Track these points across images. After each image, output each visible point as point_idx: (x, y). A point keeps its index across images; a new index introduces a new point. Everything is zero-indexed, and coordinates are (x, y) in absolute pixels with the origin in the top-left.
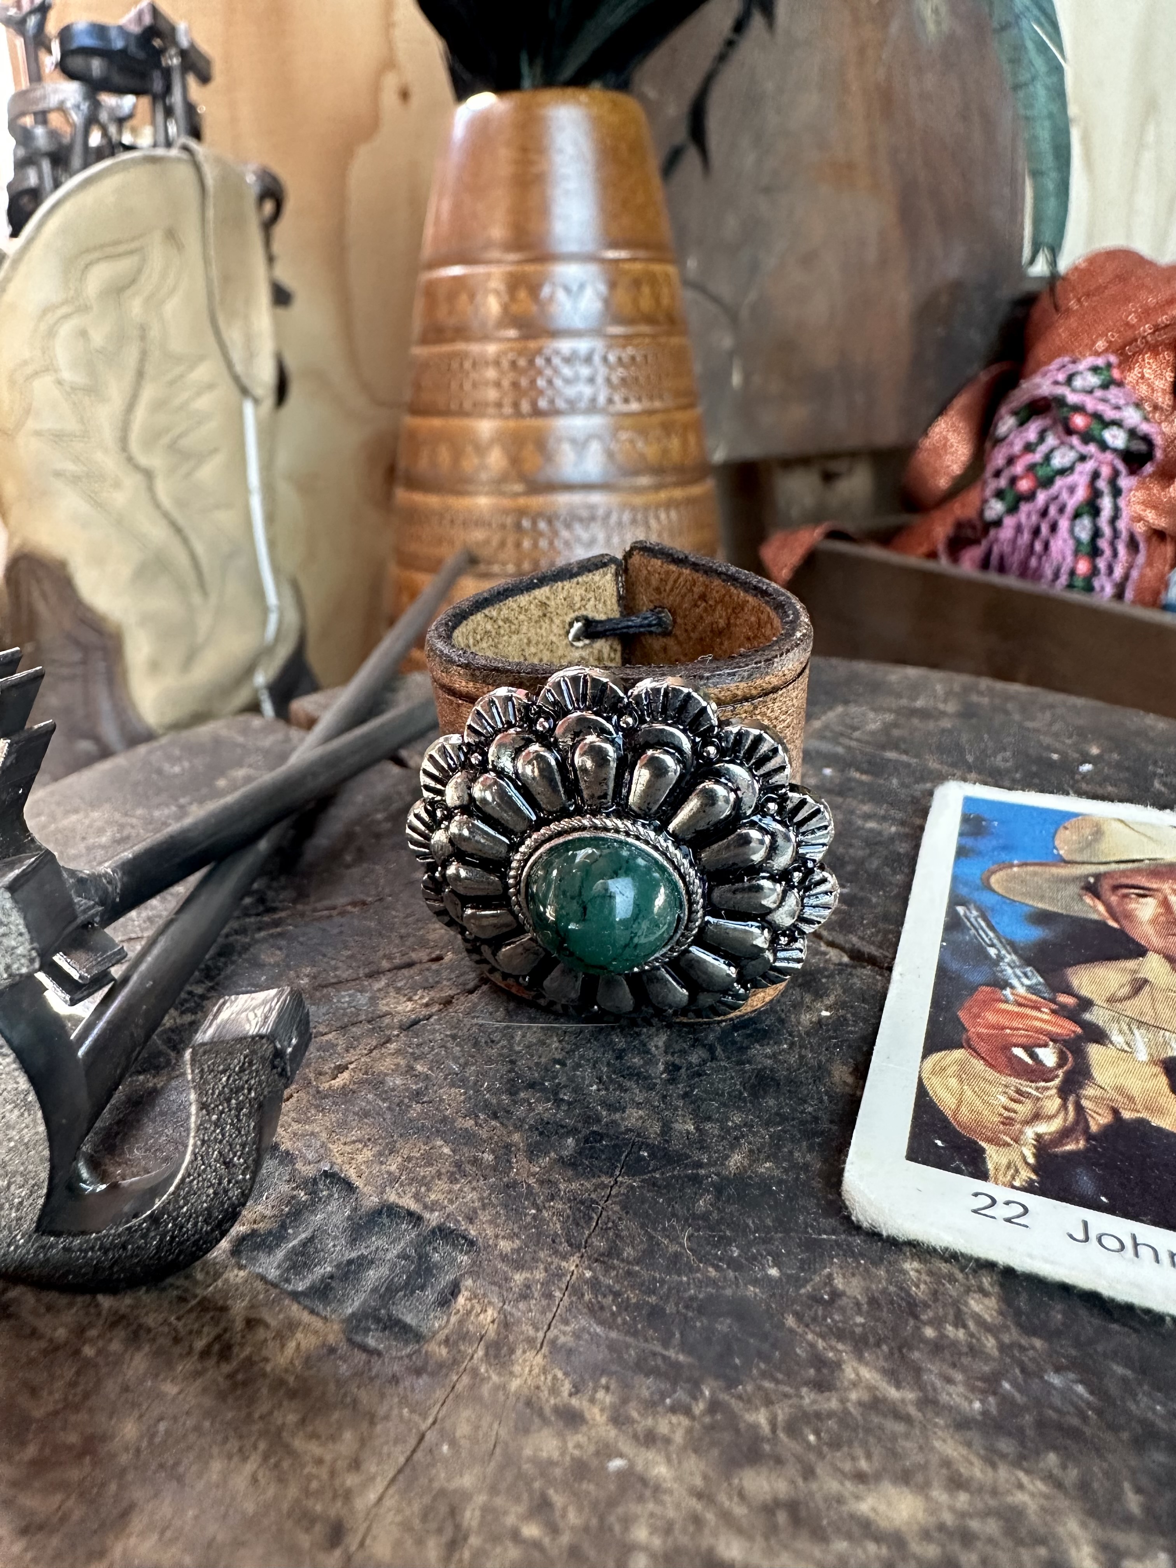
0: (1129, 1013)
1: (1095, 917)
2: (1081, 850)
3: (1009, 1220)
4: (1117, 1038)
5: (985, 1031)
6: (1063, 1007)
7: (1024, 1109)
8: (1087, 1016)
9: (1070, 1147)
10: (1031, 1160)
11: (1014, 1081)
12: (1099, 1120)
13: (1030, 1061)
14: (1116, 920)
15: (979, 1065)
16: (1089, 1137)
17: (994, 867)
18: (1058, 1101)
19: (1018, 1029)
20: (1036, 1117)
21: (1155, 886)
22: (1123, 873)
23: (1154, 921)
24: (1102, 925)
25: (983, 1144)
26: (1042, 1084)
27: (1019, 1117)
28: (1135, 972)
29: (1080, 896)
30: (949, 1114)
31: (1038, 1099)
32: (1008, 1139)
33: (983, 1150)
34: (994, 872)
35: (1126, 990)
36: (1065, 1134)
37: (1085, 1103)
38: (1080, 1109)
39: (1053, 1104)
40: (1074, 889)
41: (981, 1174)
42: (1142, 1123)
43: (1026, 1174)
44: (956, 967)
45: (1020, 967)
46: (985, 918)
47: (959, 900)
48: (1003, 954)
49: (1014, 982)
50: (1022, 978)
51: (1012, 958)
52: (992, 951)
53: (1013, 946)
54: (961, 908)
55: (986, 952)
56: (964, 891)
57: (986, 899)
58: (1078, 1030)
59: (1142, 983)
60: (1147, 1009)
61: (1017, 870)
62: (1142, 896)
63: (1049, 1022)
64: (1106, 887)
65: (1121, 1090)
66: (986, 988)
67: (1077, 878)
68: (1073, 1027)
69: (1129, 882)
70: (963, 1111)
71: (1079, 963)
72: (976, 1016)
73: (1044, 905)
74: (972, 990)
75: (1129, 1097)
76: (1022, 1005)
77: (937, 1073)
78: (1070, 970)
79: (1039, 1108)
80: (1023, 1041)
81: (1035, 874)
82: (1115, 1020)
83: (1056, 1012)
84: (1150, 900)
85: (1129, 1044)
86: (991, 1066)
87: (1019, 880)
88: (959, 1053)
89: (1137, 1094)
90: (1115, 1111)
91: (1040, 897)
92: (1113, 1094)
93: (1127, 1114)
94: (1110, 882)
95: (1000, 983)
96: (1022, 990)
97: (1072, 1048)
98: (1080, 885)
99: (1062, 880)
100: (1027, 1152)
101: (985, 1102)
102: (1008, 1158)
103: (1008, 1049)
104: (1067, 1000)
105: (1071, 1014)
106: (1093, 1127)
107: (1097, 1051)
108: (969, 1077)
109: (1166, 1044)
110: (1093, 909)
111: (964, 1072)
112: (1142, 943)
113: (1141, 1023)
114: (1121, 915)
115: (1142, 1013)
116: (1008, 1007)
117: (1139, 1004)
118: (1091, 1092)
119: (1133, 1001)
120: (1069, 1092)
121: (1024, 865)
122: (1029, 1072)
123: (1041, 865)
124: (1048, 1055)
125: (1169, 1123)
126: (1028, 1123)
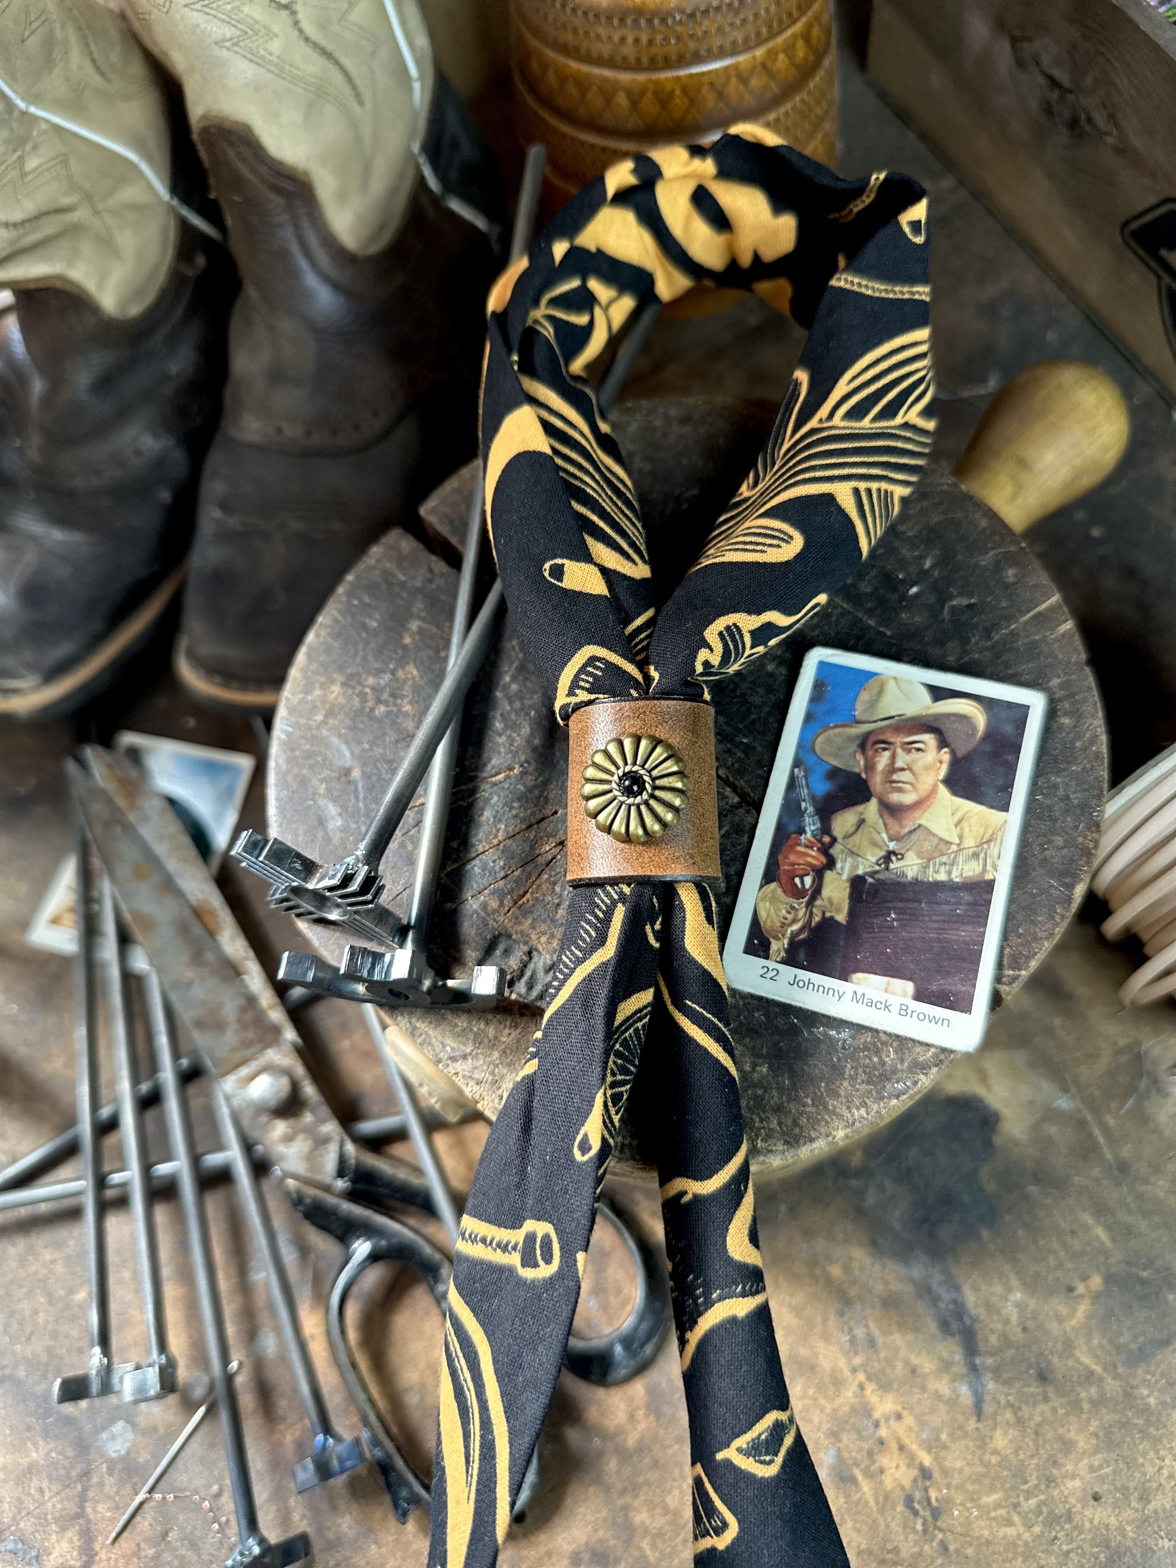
0: (849, 846)
1: (857, 770)
2: (866, 711)
3: (772, 978)
4: (839, 865)
5: (786, 868)
6: (823, 844)
7: (790, 917)
8: (832, 851)
9: (801, 937)
10: (786, 946)
11: (791, 900)
12: (817, 919)
13: (799, 886)
14: (866, 773)
15: (780, 891)
16: (811, 930)
17: (820, 730)
18: (804, 909)
19: (799, 864)
20: (794, 921)
21: (892, 740)
22: (882, 730)
23: (883, 772)
24: (859, 775)
25: (772, 940)
26: (801, 900)
27: (787, 922)
28: (861, 814)
29: (855, 752)
30: (762, 924)
31: (797, 910)
32: (780, 935)
33: (770, 943)
34: (818, 736)
35: (853, 829)
36: (802, 930)
37: (815, 910)
38: (811, 913)
39: (801, 913)
40: (854, 746)
41: (767, 957)
42: (832, 918)
43: (783, 954)
44: (785, 820)
45: (813, 816)
46: (806, 777)
47: (797, 763)
48: (807, 807)
49: (807, 829)
50: (811, 825)
51: (811, 809)
52: (803, 805)
53: (814, 799)
54: (796, 770)
55: (800, 806)
56: (801, 755)
57: (810, 760)
58: (825, 861)
59: (861, 822)
60: (858, 843)
61: (831, 732)
62: (885, 749)
63: (815, 857)
64: (870, 743)
65: (830, 900)
66: (794, 836)
67: (858, 736)
68: (823, 859)
69: (882, 737)
70: (768, 922)
71: (839, 810)
72: (786, 857)
73: (835, 763)
74: (788, 838)
75: (832, 904)
76: (806, 846)
77: (763, 899)
78: (834, 816)
79: (796, 915)
80: (800, 872)
81: (839, 734)
82: (842, 852)
83: (819, 850)
84: (887, 754)
85: (842, 869)
86: (784, 892)
87: (829, 741)
88: (773, 885)
89: (835, 901)
90: (824, 913)
91: (836, 756)
92: (826, 903)
93: (828, 915)
94: (873, 739)
95: (801, 831)
96: (809, 835)
97: (819, 874)
98: (858, 742)
99: (850, 739)
100: (786, 942)
101: (777, 915)
102: (777, 947)
103: (793, 879)
104: (827, 839)
105: (825, 850)
106: (813, 924)
107: (829, 875)
108: (773, 899)
109: (857, 866)
110: (858, 762)
111: (773, 897)
112: (872, 789)
113: (852, 852)
114: (870, 767)
115: (855, 845)
116: (800, 849)
117: (856, 838)
118: (818, 902)
119: (853, 838)
120: (810, 904)
121: (836, 727)
122: (798, 893)
123: (844, 726)
124: (808, 881)
125: (841, 917)
126: (790, 925)
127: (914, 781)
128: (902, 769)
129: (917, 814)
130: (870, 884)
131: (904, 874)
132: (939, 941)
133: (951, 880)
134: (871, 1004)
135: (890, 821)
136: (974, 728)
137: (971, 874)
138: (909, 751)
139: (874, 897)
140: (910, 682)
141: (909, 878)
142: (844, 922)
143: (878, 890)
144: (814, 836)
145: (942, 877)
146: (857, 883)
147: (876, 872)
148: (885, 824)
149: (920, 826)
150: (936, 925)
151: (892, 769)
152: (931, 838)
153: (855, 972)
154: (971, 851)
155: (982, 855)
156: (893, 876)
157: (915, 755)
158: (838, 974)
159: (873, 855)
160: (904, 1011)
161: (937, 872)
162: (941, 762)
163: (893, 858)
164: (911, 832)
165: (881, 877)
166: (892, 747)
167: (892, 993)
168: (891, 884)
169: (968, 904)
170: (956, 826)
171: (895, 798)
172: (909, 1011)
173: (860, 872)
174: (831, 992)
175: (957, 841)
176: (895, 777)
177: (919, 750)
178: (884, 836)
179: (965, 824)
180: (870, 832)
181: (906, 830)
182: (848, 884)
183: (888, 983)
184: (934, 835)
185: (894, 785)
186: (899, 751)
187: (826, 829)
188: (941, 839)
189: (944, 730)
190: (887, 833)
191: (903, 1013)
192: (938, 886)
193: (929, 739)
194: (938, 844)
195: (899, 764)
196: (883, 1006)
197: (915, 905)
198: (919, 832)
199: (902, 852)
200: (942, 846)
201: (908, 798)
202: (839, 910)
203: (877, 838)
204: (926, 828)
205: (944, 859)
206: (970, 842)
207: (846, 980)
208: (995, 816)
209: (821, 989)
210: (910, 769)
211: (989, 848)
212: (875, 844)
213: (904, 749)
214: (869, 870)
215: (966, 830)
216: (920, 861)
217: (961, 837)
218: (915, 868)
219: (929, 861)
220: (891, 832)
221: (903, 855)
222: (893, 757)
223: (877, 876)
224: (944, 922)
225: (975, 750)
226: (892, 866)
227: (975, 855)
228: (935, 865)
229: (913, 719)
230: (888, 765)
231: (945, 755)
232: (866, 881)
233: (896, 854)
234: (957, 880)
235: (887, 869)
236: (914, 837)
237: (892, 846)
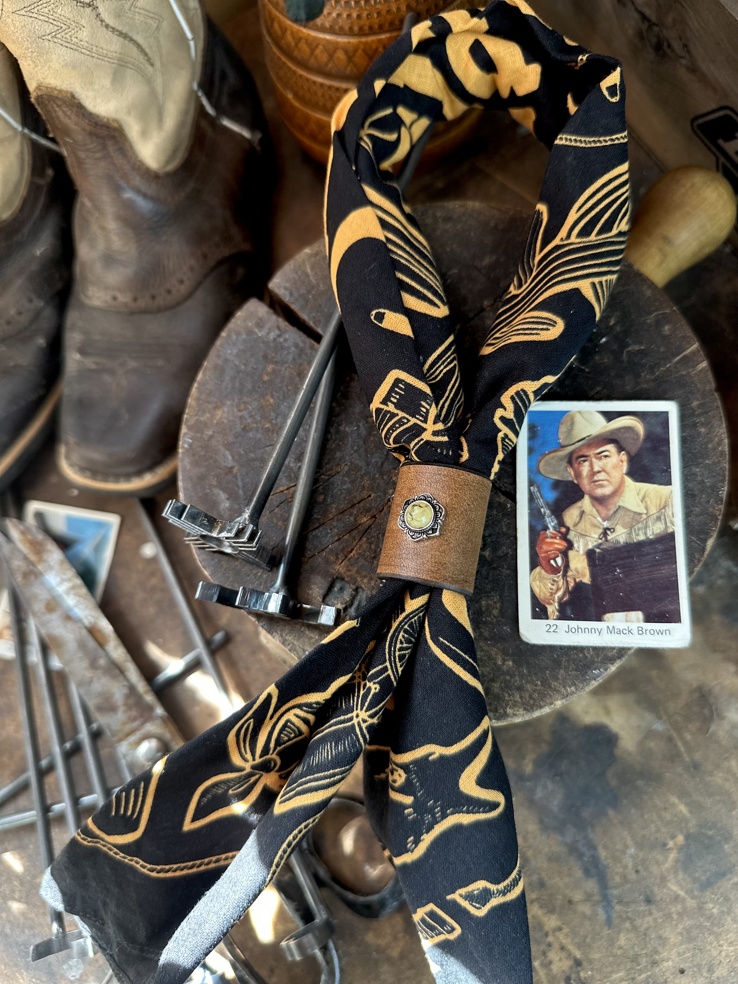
0: (579, 531)
1: (570, 479)
2: (566, 438)
3: (554, 632)
4: (576, 545)
5: (543, 555)
6: (562, 533)
7: (554, 587)
8: (569, 537)
9: (565, 599)
10: (557, 608)
11: (552, 576)
12: (572, 584)
13: (555, 565)
14: (577, 479)
15: (543, 572)
16: (570, 593)
17: (540, 458)
18: (562, 580)
19: (551, 551)
20: (558, 589)
21: (588, 454)
22: (580, 448)
23: (587, 476)
24: (572, 482)
25: (547, 606)
26: (558, 575)
27: (554, 591)
28: (581, 507)
29: (566, 467)
30: (538, 596)
31: (558, 582)
32: (552, 601)
33: (546, 608)
34: (540, 462)
35: (578, 519)
36: (564, 594)
37: (569, 579)
38: (567, 582)
39: (561, 583)
40: (564, 464)
41: (547, 618)
42: (581, 582)
43: (557, 613)
44: (534, 523)
45: (550, 516)
46: (539, 491)
47: (531, 483)
48: (545, 511)
49: (549, 525)
50: (551, 522)
51: (548, 512)
52: (542, 510)
53: (548, 505)
54: (532, 488)
55: (540, 512)
56: (532, 477)
57: (539, 479)
58: (566, 545)
59: (582, 513)
60: (583, 527)
61: (547, 457)
62: (585, 461)
63: (559, 544)
64: (574, 459)
65: (576, 570)
66: (542, 532)
67: (565, 456)
68: (565, 544)
69: (581, 453)
70: (542, 594)
71: (566, 508)
72: (541, 548)
73: (556, 477)
74: (539, 535)
75: (578, 572)
76: (552, 538)
77: (534, 580)
78: (564, 513)
79: (558, 585)
80: (553, 556)
81: (553, 458)
82: (575, 536)
83: (560, 538)
84: (587, 464)
85: (578, 547)
86: (546, 571)
87: (548, 464)
88: (538, 569)
89: (580, 570)
90: (575, 580)
91: (555, 472)
92: (574, 573)
93: (578, 580)
94: (575, 455)
95: (546, 528)
96: (551, 529)
97: (565, 554)
98: (566, 460)
99: (561, 459)
100: (556, 604)
101: (546, 588)
102: (552, 609)
103: (549, 562)
104: (563, 530)
105: (564, 537)
106: (570, 589)
107: (571, 554)
108: (541, 579)
109: (587, 543)
110: (570, 473)
111: (540, 577)
112: (583, 490)
113: (582, 535)
114: (578, 475)
115: (582, 530)
116: (549, 540)
117: (582, 525)
118: (570, 573)
119: (580, 525)
120: (565, 576)
121: (549, 453)
122: (555, 570)
123: (555, 451)
124: (559, 560)
125: (587, 580)
126: (556, 593)
127: (608, 478)
128: (599, 472)
129: (616, 499)
130: (599, 553)
131: (618, 542)
132: (650, 580)
133: (648, 538)
134: (620, 632)
135: (600, 508)
136: (637, 434)
137: (658, 531)
138: (600, 459)
139: (603, 561)
140: (590, 413)
141: (622, 543)
142: (589, 583)
143: (604, 556)
144: (555, 530)
145: (642, 537)
146: (590, 554)
147: (600, 544)
148: (597, 511)
149: (619, 507)
150: (646, 570)
151: (593, 473)
152: (629, 513)
153: (605, 613)
154: (655, 516)
155: (663, 517)
156: (611, 545)
157: (605, 461)
158: (594, 618)
159: (595, 533)
160: (641, 631)
161: (638, 535)
162: (622, 461)
163: (609, 532)
164: (615, 512)
165: (604, 547)
166: (589, 458)
167: (632, 622)
168: (612, 550)
169: (661, 551)
170: (642, 502)
171: (599, 492)
172: (644, 631)
173: (590, 547)
174: (593, 630)
175: (645, 512)
176: (596, 478)
177: (606, 456)
178: (599, 519)
179: (647, 499)
180: (589, 519)
181: (611, 512)
182: (585, 557)
183: (626, 615)
184: (630, 511)
185: (596, 483)
186: (594, 460)
187: (561, 523)
188: (635, 513)
189: (618, 439)
190: (600, 516)
191: (641, 632)
192: (641, 544)
193: (611, 448)
194: (633, 517)
195: (596, 469)
196: (627, 632)
197: (630, 560)
198: (620, 511)
199: (613, 527)
200: (637, 517)
201: (607, 490)
202: (584, 575)
203: (595, 521)
204: (623, 508)
205: (640, 525)
206: (653, 511)
207: (601, 621)
208: (663, 489)
209: (587, 630)
210: (604, 470)
211: (665, 511)
212: (594, 526)
213: (597, 458)
214: (595, 544)
215: (649, 502)
216: (626, 530)
217: (647, 509)
218: (624, 536)
219: (631, 529)
220: (603, 515)
221: (614, 529)
222: (591, 465)
223: (601, 547)
224: (650, 567)
225: (641, 449)
226: (609, 538)
227: (659, 519)
228: (635, 530)
229: (597, 437)
230: (589, 471)
231: (624, 456)
232: (595, 552)
233: (609, 529)
234: (651, 537)
235: (606, 540)
236: (618, 515)
237: (606, 524)
